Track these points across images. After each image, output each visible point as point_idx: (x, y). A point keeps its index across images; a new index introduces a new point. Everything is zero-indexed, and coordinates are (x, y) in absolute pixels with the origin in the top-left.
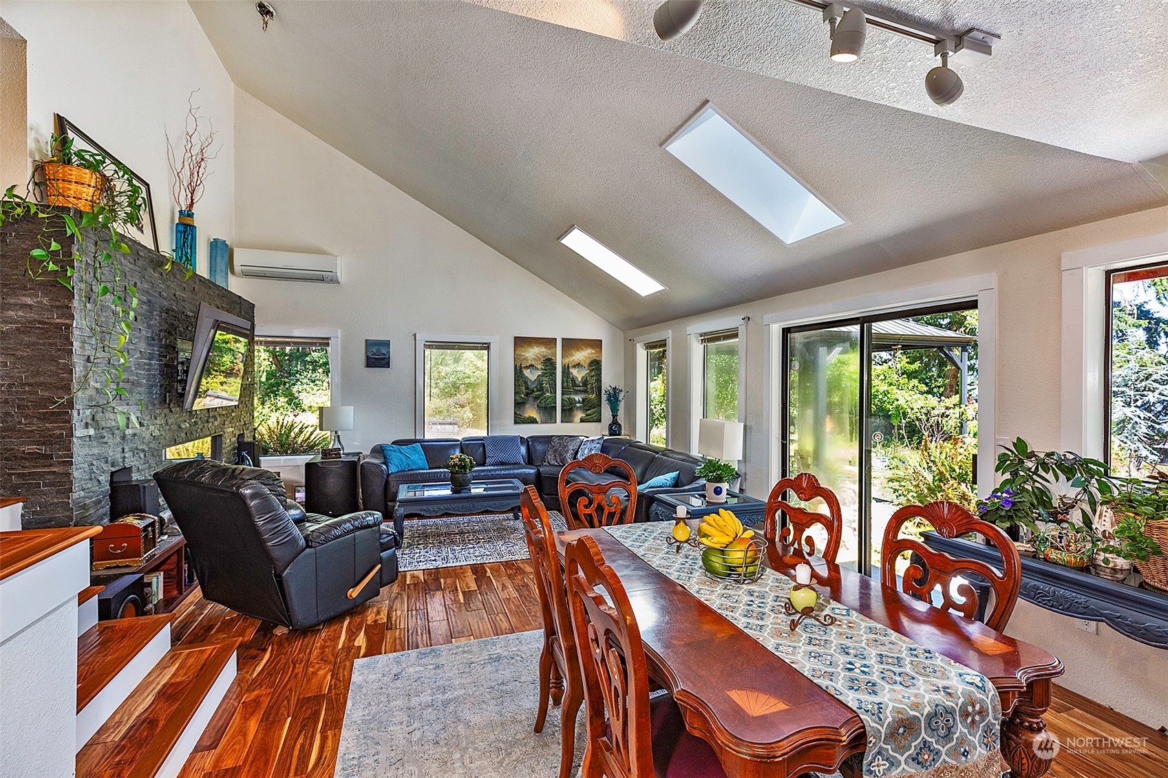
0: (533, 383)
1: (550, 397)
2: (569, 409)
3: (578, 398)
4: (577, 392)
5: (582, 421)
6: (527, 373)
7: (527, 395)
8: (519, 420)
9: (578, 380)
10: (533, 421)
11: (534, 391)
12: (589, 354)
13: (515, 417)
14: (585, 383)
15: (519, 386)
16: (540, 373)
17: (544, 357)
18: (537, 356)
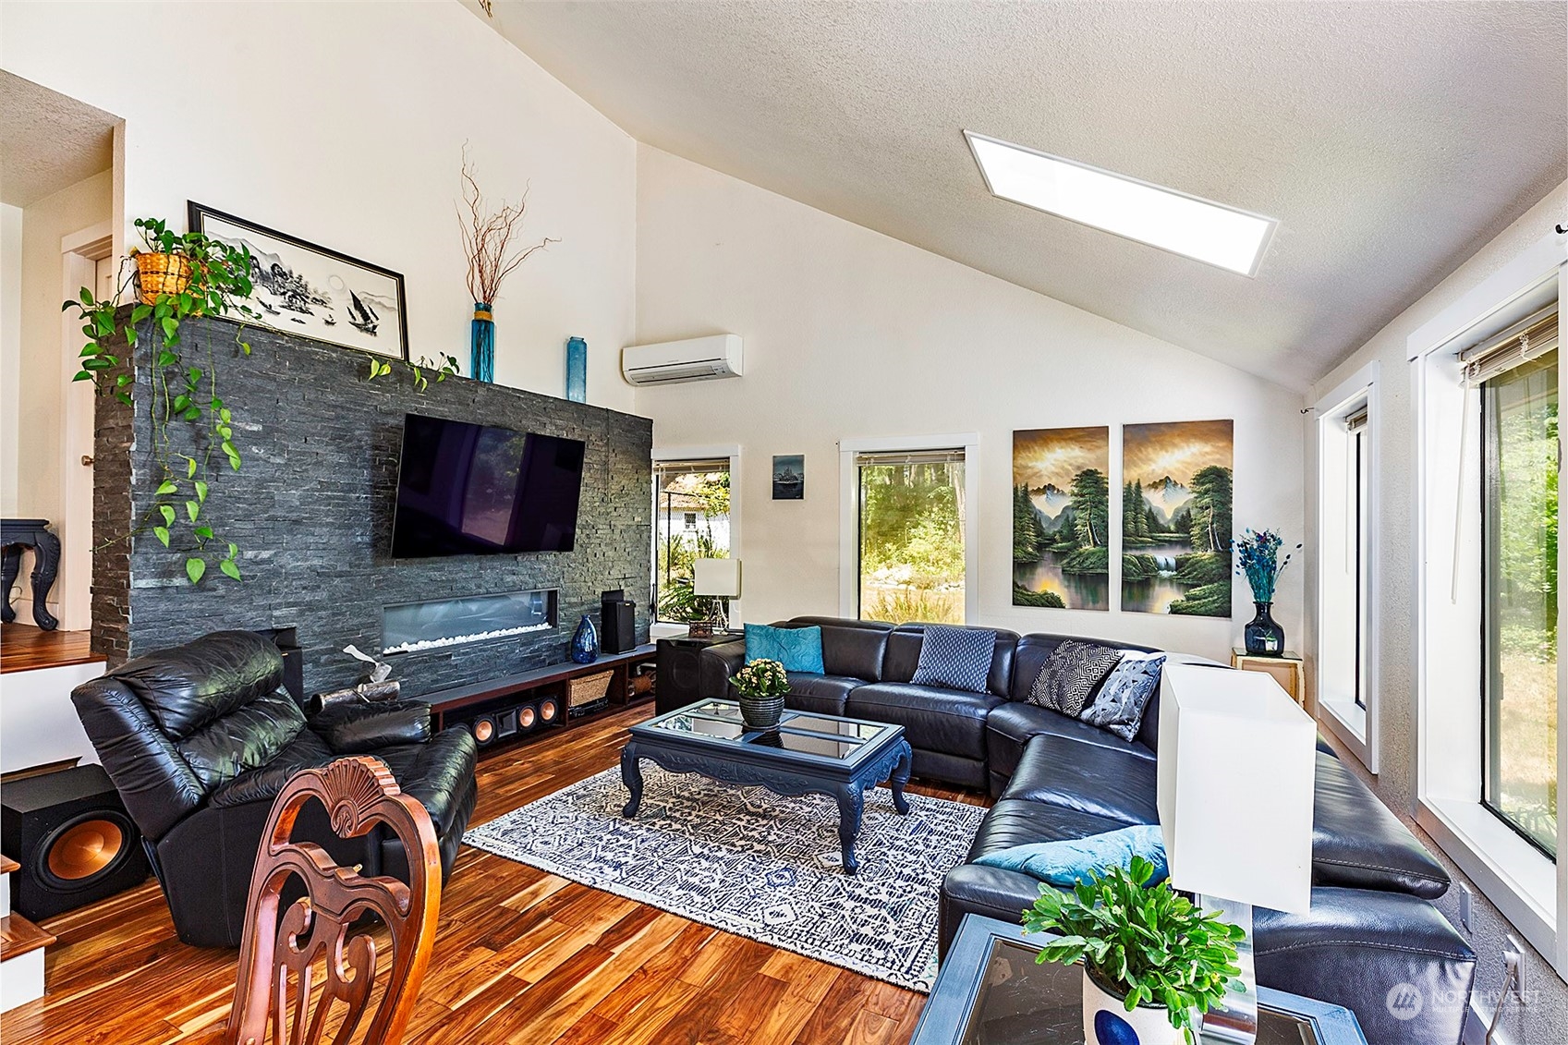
0: (1053, 523)
1: (1093, 553)
2: (1139, 581)
3: (1166, 557)
4: (1160, 544)
5: (1175, 610)
6: (1039, 502)
7: (1040, 547)
8: (1022, 598)
9: (1163, 516)
10: (1053, 602)
11: (1055, 541)
12: (1193, 454)
13: (1014, 591)
14: (1184, 523)
15: (1022, 529)
16: (1068, 501)
17: (1079, 468)
18: (1063, 468)
